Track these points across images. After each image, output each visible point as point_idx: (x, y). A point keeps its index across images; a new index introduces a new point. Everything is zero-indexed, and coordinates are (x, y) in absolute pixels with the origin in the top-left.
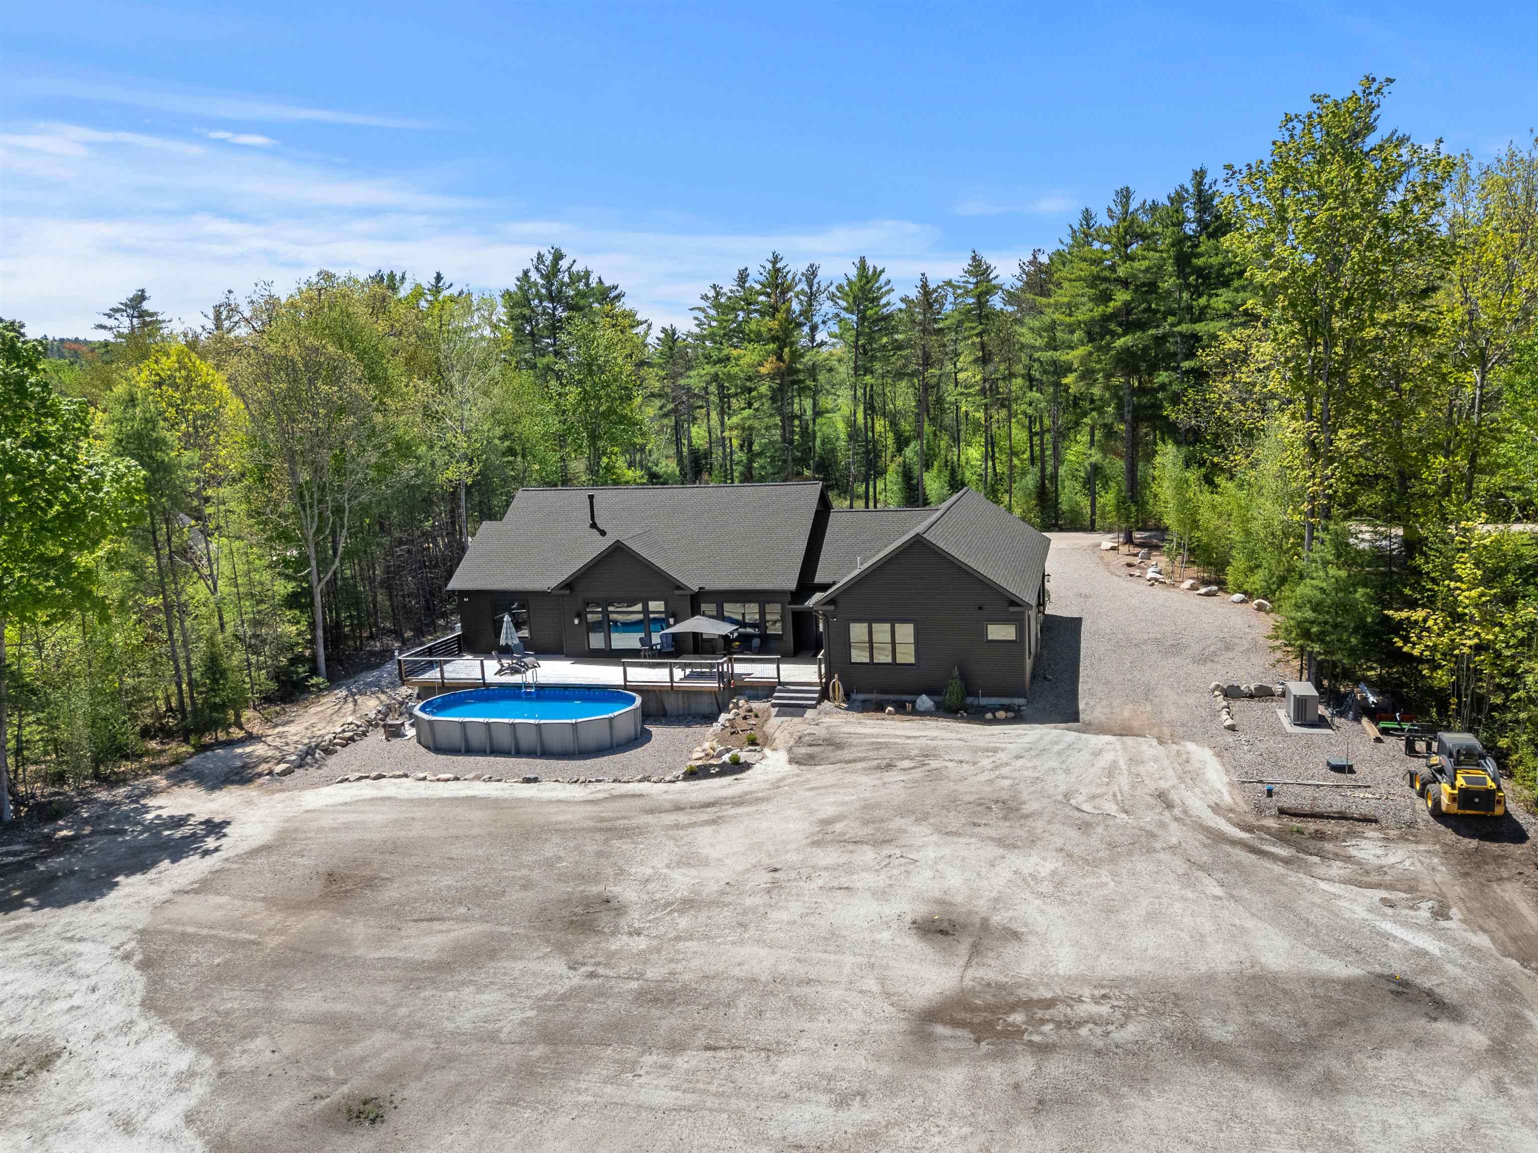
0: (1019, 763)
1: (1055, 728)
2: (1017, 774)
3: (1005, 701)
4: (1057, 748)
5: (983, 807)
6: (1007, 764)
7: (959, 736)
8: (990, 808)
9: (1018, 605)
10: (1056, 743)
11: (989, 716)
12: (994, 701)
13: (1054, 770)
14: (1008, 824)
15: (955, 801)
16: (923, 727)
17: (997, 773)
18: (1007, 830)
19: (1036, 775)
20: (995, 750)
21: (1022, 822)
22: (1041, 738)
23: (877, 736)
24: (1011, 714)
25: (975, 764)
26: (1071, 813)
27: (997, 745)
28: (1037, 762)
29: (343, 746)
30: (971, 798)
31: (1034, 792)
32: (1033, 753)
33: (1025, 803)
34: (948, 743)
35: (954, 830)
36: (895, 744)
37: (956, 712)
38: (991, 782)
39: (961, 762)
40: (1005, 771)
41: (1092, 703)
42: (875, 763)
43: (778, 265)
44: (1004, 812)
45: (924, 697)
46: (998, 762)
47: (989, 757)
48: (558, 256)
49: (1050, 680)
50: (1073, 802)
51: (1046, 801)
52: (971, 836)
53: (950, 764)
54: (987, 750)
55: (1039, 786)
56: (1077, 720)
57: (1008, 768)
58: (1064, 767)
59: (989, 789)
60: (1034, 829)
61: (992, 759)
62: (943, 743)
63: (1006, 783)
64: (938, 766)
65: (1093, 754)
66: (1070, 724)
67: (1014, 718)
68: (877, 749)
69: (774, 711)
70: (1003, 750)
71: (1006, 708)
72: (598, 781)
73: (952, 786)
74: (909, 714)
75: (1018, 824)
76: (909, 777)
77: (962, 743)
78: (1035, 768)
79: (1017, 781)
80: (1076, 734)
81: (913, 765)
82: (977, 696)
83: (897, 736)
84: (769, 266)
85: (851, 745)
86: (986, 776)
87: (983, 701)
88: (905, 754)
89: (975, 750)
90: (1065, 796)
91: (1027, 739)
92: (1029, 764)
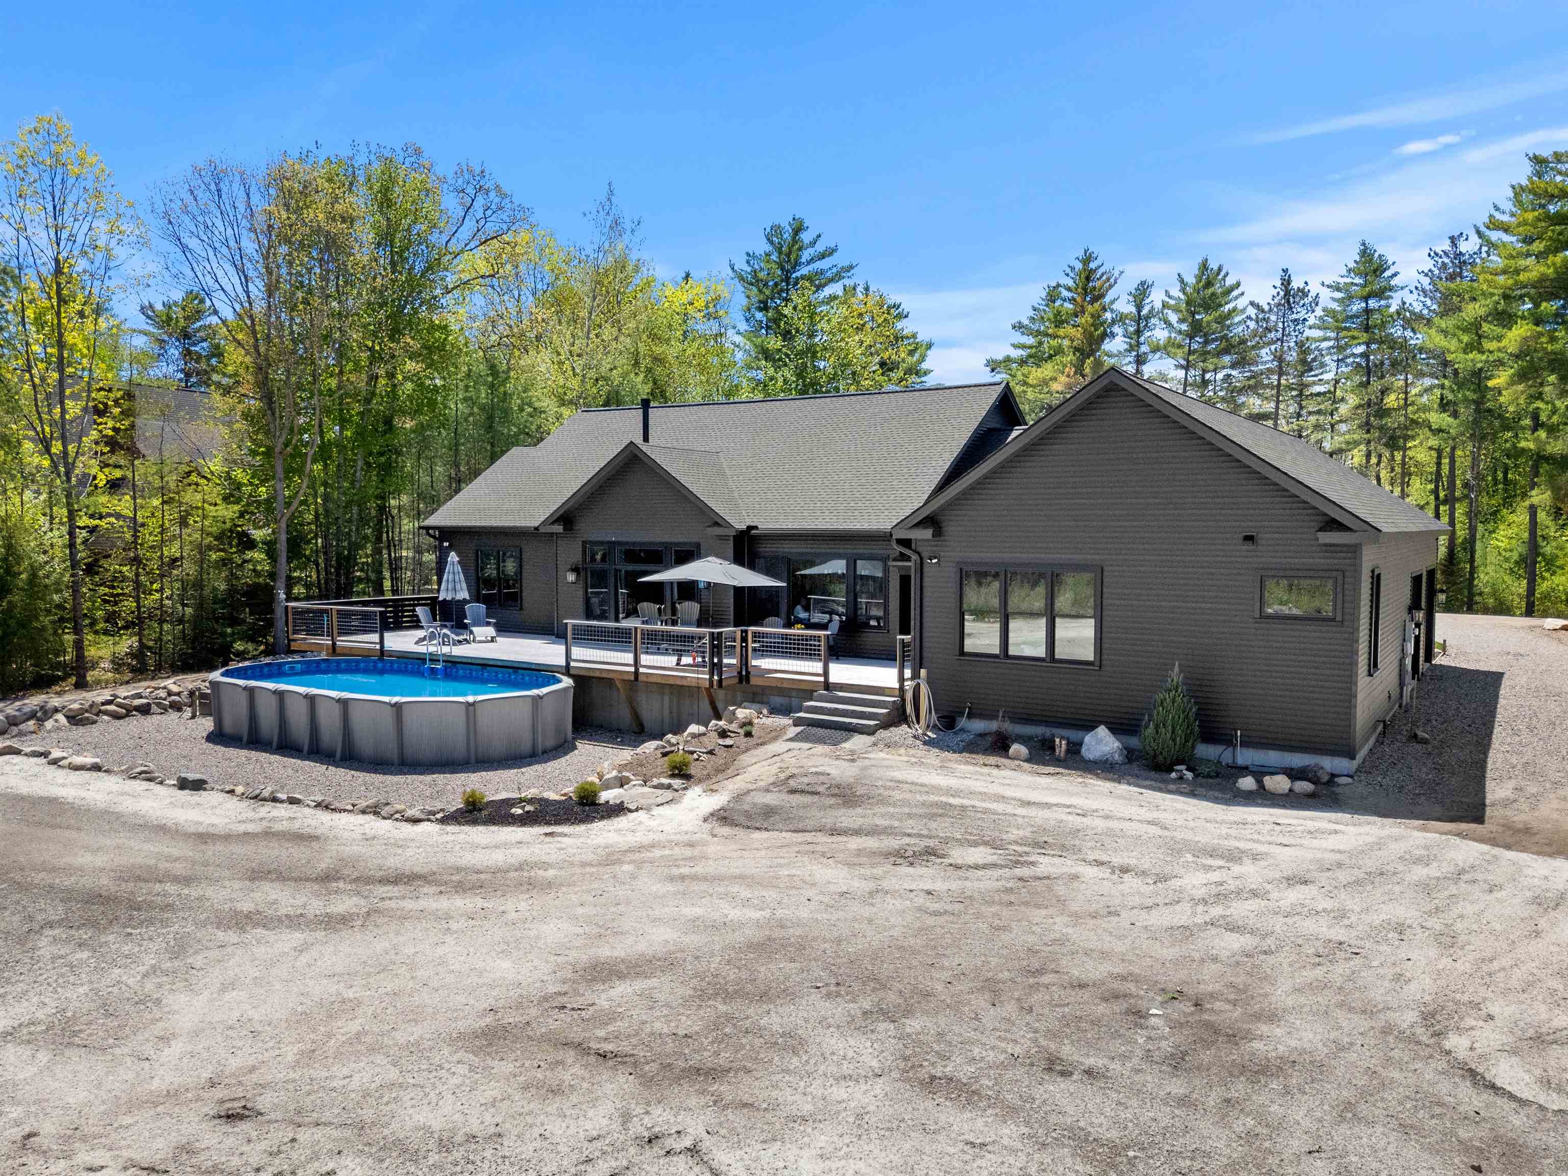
0: (1294, 896)
1: (1424, 829)
2: (1278, 924)
3: (1298, 760)
4: (1420, 872)
5: (1119, 1007)
6: (1254, 894)
7: (1155, 815)
8: (1139, 1015)
9: (1340, 527)
10: (1418, 861)
11: (1247, 783)
12: (1273, 757)
13: (1401, 929)
14: (1177, 1087)
15: (1040, 972)
16: (1080, 788)
17: (1216, 911)
18: (1164, 1116)
19: (1339, 933)
20: (1234, 857)
21: (1239, 1089)
22: (1379, 845)
23: (956, 793)
24: (1304, 786)
25: (1162, 878)
26: (1444, 1088)
27: (1242, 845)
28: (1352, 902)
29: (117, 717)
30: (1096, 971)
31: (1321, 986)
32: (1343, 876)
33: (1272, 1017)
34: (1114, 824)
35: (965, 1072)
36: (986, 811)
37: (1170, 770)
38: (1187, 932)
39: (1125, 870)
40: (1240, 909)
41: (1533, 789)
42: (894, 843)
43: (1092, 265)
44: (1182, 1038)
45: (1102, 731)
46: (1232, 885)
47: (1208, 868)
48: (798, 229)
49: (1425, 742)
50: (1457, 1043)
51: (1352, 1023)
52: (1010, 1112)
53: (1090, 872)
54: (1212, 853)
55: (1339, 970)
56: (1479, 819)
57: (1254, 904)
58: (1435, 923)
59: (1169, 953)
60: (1277, 1127)
61: (1215, 876)
62: (1100, 824)
63: (1235, 942)
64: (1053, 871)
65: (1537, 901)
66: (1464, 826)
67: (1312, 796)
68: (933, 817)
69: (793, 731)
70: (1255, 857)
71: (1294, 774)
72: (293, 801)
73: (1060, 925)
74: (1059, 762)
75: (1213, 1099)
76: (955, 885)
77: (1154, 830)
78: (1341, 915)
79: (1270, 942)
80: (1485, 848)
81: (991, 859)
82: (1229, 742)
83: (1001, 798)
84: (1079, 266)
85: (883, 801)
86: (1182, 915)
87: (1245, 756)
88: (988, 834)
89: (1176, 849)
90: (1428, 1017)
91: (1332, 842)
92: (1324, 904)
